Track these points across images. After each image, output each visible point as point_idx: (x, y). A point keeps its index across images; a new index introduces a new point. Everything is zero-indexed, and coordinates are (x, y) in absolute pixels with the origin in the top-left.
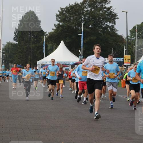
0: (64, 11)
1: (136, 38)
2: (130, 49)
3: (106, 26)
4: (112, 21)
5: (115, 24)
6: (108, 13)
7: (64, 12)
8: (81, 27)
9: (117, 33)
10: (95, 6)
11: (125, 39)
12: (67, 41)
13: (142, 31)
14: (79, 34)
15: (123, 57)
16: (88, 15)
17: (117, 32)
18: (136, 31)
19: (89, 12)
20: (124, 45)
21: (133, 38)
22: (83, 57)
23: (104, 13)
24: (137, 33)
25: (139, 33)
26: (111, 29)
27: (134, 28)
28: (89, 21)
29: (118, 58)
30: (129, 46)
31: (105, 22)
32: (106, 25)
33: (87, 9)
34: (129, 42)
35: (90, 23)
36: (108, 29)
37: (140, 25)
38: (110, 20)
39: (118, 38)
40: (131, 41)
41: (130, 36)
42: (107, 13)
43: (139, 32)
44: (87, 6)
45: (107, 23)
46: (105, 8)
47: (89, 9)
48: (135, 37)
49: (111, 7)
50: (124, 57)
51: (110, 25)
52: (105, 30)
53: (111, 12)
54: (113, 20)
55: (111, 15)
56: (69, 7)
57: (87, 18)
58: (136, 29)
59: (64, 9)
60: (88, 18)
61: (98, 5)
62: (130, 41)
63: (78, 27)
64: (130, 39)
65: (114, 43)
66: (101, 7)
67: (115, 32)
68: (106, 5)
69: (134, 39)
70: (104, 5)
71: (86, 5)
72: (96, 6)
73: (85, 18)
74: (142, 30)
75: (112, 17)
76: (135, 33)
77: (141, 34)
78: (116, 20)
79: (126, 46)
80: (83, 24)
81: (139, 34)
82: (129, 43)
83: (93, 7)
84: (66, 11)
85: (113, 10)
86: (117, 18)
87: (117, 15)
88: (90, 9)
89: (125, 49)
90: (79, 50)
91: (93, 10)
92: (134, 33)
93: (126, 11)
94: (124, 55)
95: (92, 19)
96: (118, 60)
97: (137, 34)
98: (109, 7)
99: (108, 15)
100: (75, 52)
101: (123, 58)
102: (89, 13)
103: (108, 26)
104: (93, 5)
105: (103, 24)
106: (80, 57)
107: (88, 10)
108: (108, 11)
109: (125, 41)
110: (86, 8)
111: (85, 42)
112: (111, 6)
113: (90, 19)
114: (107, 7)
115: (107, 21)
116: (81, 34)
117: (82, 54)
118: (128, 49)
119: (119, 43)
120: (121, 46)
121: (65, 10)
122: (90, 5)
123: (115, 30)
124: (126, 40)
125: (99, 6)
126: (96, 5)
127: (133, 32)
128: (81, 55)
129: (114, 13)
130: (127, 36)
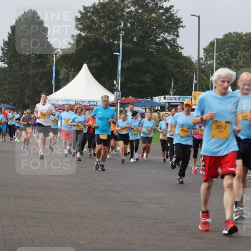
0: (89, 12)
1: (213, 63)
2: (204, 80)
3: (162, 40)
4: (173, 32)
5: (177, 36)
6: (166, 17)
7: (89, 14)
8: (119, 40)
9: (182, 53)
11: (195, 62)
12: (93, 64)
13: (225, 51)
14: (115, 53)
15: (191, 94)
16: (131, 19)
17: (181, 51)
18: (215, 49)
19: (133, 14)
20: (193, 74)
21: (209, 62)
22: (120, 93)
23: (159, 17)
24: (217, 52)
26: (170, 45)
27: (212, 44)
28: (133, 31)
29: (183, 97)
30: (202, 75)
31: (161, 33)
32: (163, 37)
33: (129, 10)
34: (202, 69)
35: (134, 34)
36: (165, 45)
37: (222, 39)
38: (168, 29)
39: (183, 61)
40: (205, 67)
41: (204, 58)
42: (164, 17)
43: (219, 51)
44: (129, 5)
45: (164, 34)
46: (162, 8)
47: (133, 9)
48: (213, 60)
49: (171, 7)
50: (193, 94)
51: (169, 38)
52: (161, 47)
53: (172, 15)
54: (174, 29)
55: (171, 21)
56: (97, 6)
57: (129, 25)
58: (215, 46)
59: (90, 8)
61: (149, 3)
62: (203, 66)
63: (114, 41)
64: (204, 64)
65: (175, 70)
66: (154, 6)
67: (178, 51)
68: (162, 4)
69: (210, 64)
70: (159, 3)
71: (129, 3)
72: (146, 4)
73: (125, 25)
74: (225, 49)
75: (174, 24)
76: (213, 53)
77: (223, 56)
78: (180, 30)
79: (196, 75)
80: (122, 36)
81: (220, 54)
82: (203, 71)
83: (139, 5)
84: (93, 13)
85: (174, 12)
86: (182, 27)
87: (182, 22)
88: (135, 9)
89: (195, 81)
90: (115, 82)
91: (140, 11)
92: (211, 53)
93: (198, 15)
94: (193, 92)
95: (137, 27)
96: (182, 99)
97: (216, 55)
98: (168, 7)
99: (166, 21)
100: (107, 83)
101: (190, 97)
102: (133, 17)
103: (166, 40)
105: (158, 36)
106: (115, 93)
107: (131, 12)
108: (167, 13)
109: (195, 66)
110: (128, 8)
111: (125, 67)
112: (172, 5)
113: (135, 27)
114: (164, 7)
115: (164, 32)
116: (119, 53)
117: (119, 89)
118: (199, 81)
119: (184, 70)
120: (187, 75)
121: (91, 10)
122: (134, 4)
123: (177, 47)
124: (197, 64)
125: (151, 5)
126: (145, 2)
127: (209, 51)
128: (117, 90)
129: (176, 17)
130: (199, 59)
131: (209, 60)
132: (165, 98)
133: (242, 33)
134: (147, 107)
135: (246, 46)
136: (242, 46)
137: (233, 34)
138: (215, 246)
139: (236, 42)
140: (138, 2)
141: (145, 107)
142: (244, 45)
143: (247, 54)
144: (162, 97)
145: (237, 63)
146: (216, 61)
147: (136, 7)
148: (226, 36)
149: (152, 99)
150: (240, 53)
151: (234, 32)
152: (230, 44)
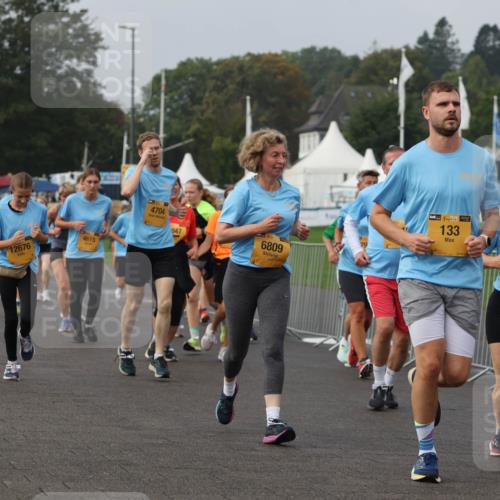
1: (160, 113)
10: (35, 6)
11: (126, 113)
13: (179, 91)
15: (118, 169)
16: (11, 33)
18: (163, 88)
20: (123, 132)
21: (152, 112)
24: (166, 94)
25: (170, 95)
27: (157, 79)
28: (15, 56)
33: (7, 16)
34: (140, 124)
35: (16, 60)
37: (175, 70)
40: (145, 120)
41: (143, 104)
43: (171, 91)
47: (13, 15)
48: (160, 108)
49: (84, 11)
50: (122, 170)
57: (7, 44)
58: (163, 82)
60: (10, 45)
61: (43, 4)
62: (142, 120)
64: (143, 116)
65: (91, 125)
66: (52, 10)
68: (67, 6)
69: (154, 115)
70: (61, 4)
71: (7, 4)
72: (38, 6)
74: (179, 88)
76: (159, 96)
77: (176, 101)
79: (129, 136)
81: (172, 98)
83: (26, 9)
88: (18, 16)
89: (126, 146)
91: (26, 19)
94: (124, 165)
95: (22, 48)
97: (165, 100)
98: (78, 10)
101: (116, 174)
102: (15, 30)
104: (27, 4)
107: (10, 20)
109: (126, 120)
110: (6, 13)
112: (85, 8)
113: (18, 49)
114: (71, 12)
118: (134, 146)
119: (107, 126)
120: (113, 135)
122: (16, 5)
124: (130, 116)
125: (46, 8)
126: (35, 2)
130: (134, 106)
131: (152, 109)
132: (72, 176)
133: (210, 59)
134: (40, 194)
135: (219, 83)
136: (211, 84)
137: (195, 61)
138: (160, 442)
139: (201, 76)
140: (23, 4)
141: (37, 192)
142: (214, 81)
143: (221, 97)
144: (67, 175)
145: (203, 112)
146: (165, 109)
147: (20, 12)
148: (183, 65)
149: (49, 178)
150: (207, 95)
151: (197, 59)
152: (190, 79)
